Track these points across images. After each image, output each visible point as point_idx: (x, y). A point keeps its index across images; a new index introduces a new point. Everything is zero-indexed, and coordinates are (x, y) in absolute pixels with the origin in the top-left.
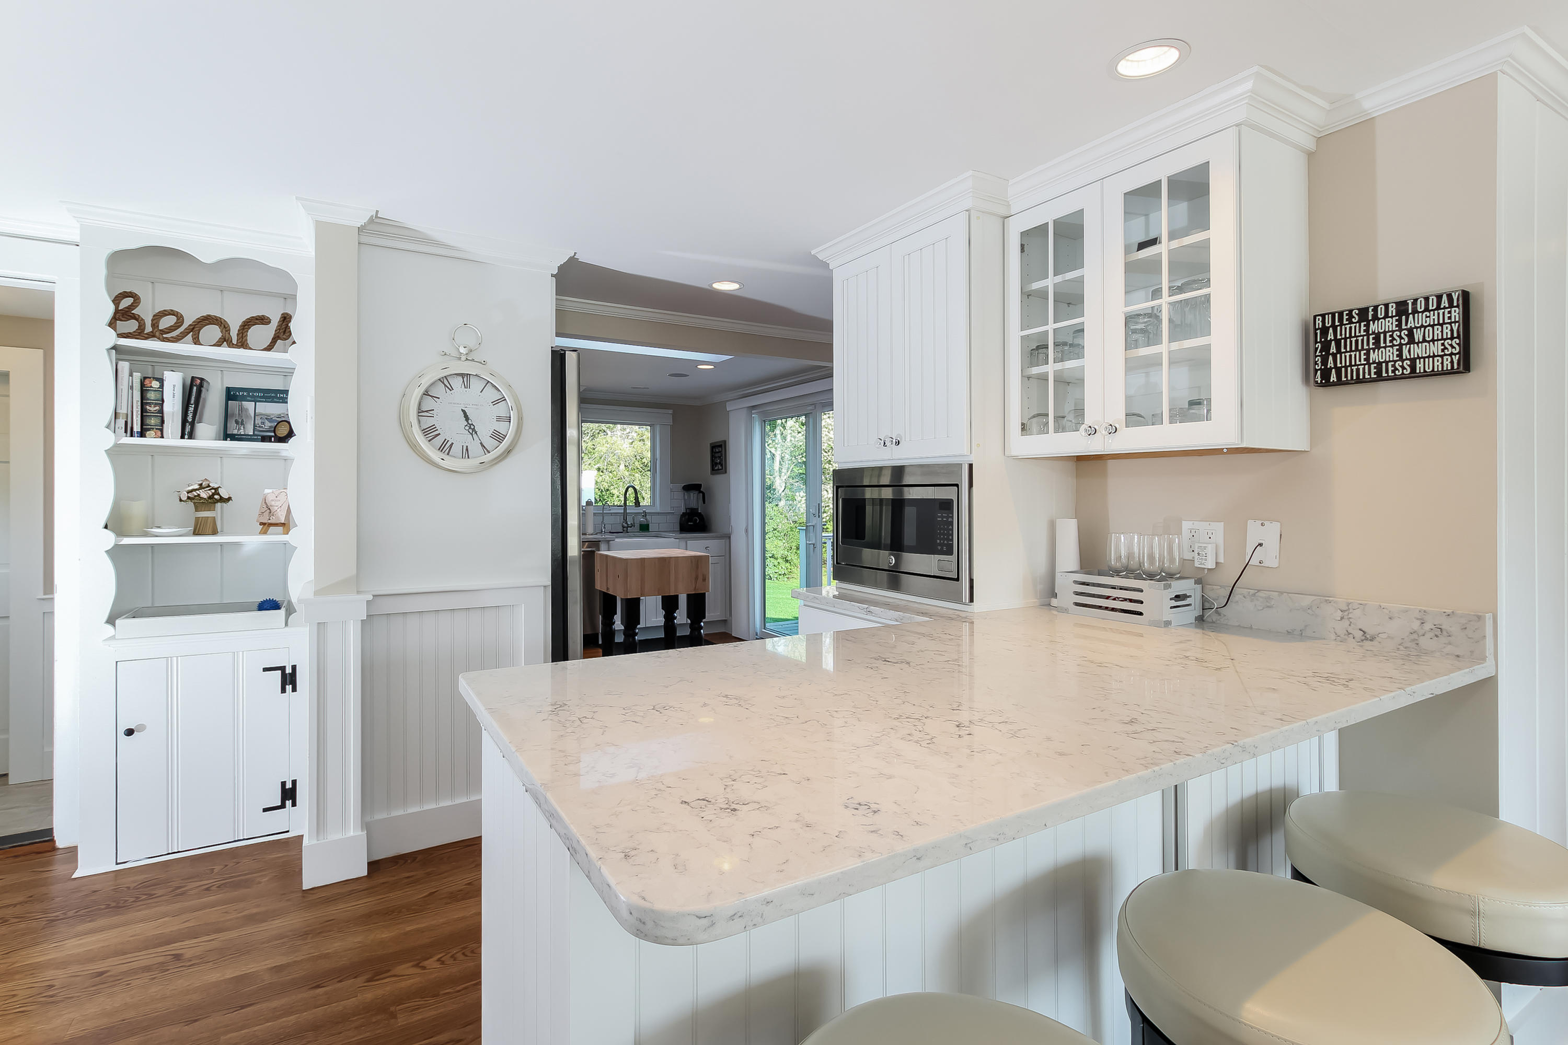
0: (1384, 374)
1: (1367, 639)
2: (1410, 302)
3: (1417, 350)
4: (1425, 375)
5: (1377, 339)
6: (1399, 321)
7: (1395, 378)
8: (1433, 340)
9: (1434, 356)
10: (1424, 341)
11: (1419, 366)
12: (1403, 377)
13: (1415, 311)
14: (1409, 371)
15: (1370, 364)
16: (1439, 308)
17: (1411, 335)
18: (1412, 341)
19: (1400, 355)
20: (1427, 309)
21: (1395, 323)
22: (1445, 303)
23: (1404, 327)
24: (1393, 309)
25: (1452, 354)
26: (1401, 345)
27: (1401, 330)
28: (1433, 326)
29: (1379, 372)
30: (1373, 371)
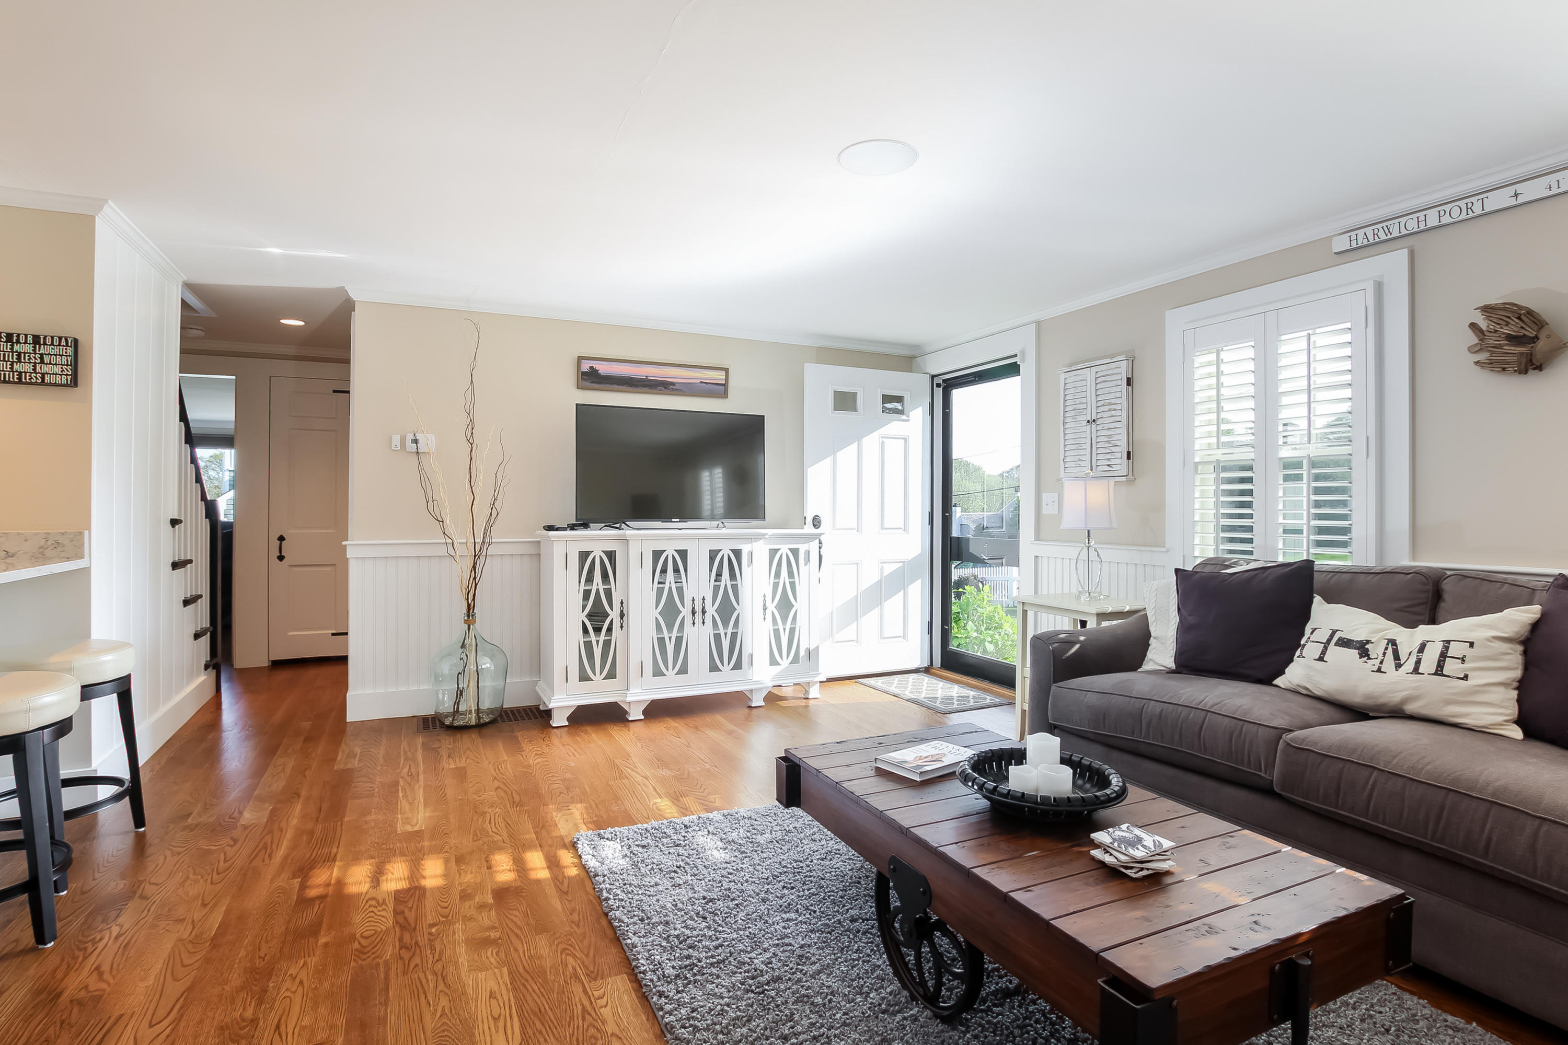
0: (24, 380)
1: (9, 557)
2: (42, 337)
3: (46, 369)
4: (50, 384)
5: (19, 356)
6: (35, 347)
7: (31, 384)
8: (56, 364)
9: (56, 374)
10: (50, 363)
11: (47, 378)
12: (36, 384)
13: (45, 344)
14: (40, 381)
15: (13, 372)
16: (59, 345)
17: (42, 358)
18: (42, 362)
19: (35, 369)
20: (52, 344)
21: (32, 348)
22: (63, 343)
23: (37, 352)
24: (30, 339)
25: (67, 375)
26: (35, 363)
27: (35, 353)
28: (56, 355)
29: (20, 378)
30: (16, 377)
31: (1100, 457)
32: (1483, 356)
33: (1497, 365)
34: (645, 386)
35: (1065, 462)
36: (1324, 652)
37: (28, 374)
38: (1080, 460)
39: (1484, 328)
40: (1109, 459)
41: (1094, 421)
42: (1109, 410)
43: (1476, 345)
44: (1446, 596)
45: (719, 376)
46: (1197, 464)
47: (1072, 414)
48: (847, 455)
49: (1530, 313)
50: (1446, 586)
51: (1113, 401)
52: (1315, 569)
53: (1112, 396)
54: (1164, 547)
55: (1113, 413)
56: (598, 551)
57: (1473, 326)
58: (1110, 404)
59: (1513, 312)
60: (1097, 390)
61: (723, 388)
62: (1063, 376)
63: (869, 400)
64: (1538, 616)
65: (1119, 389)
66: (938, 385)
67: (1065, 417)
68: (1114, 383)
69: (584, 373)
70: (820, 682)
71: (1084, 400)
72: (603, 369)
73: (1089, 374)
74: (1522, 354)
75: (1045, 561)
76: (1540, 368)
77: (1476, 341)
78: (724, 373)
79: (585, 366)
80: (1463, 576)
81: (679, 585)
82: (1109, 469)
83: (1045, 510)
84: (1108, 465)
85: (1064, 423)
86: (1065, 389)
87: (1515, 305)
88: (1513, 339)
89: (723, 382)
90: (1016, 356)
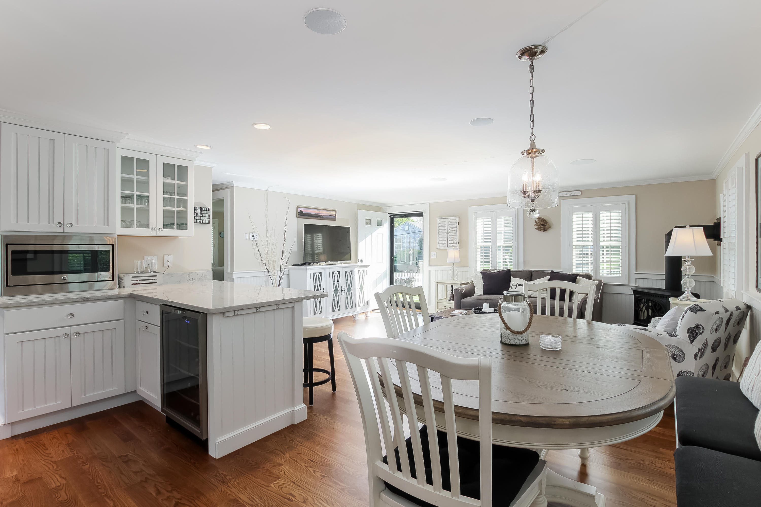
0: (197, 222)
1: (193, 280)
2: (202, 208)
3: (203, 218)
4: (204, 223)
5: (196, 214)
6: (200, 211)
7: (199, 223)
8: (206, 217)
9: (206, 220)
10: (204, 217)
11: (203, 221)
12: (201, 223)
13: (203, 210)
14: (201, 222)
15: (195, 219)
16: (207, 210)
17: (202, 215)
18: (202, 216)
19: (200, 219)
20: (205, 210)
21: (200, 212)
22: (208, 210)
23: (201, 213)
24: (199, 209)
25: (208, 220)
26: (200, 216)
27: (200, 213)
28: (206, 214)
29: (196, 221)
30: (195, 221)
31: (450, 243)
32: (537, 227)
33: (539, 229)
34: (315, 217)
35: (439, 244)
36: (516, 287)
37: (198, 220)
38: (444, 243)
39: (537, 222)
40: (453, 244)
41: (448, 233)
42: (453, 230)
43: (536, 225)
44: (533, 275)
45: (333, 213)
46: (477, 246)
47: (441, 230)
48: (369, 238)
49: (545, 220)
50: (533, 273)
51: (454, 228)
52: (511, 271)
53: (454, 227)
54: (468, 267)
55: (454, 231)
56: (318, 272)
57: (535, 221)
58: (453, 229)
59: (542, 220)
60: (449, 225)
61: (335, 217)
62: (438, 220)
63: (374, 222)
64: (549, 278)
65: (456, 225)
66: (389, 216)
67: (439, 231)
68: (454, 223)
69: (299, 212)
70: (370, 311)
71: (445, 227)
72: (304, 211)
73: (447, 220)
74: (544, 228)
75: (432, 271)
76: (546, 231)
77: (536, 224)
78: (335, 212)
79: (299, 211)
80: (536, 271)
81: (338, 282)
82: (453, 246)
83: (432, 257)
84: (453, 245)
85: (439, 233)
86: (439, 224)
87: (543, 218)
88: (542, 225)
89: (335, 215)
90: (423, 211)
